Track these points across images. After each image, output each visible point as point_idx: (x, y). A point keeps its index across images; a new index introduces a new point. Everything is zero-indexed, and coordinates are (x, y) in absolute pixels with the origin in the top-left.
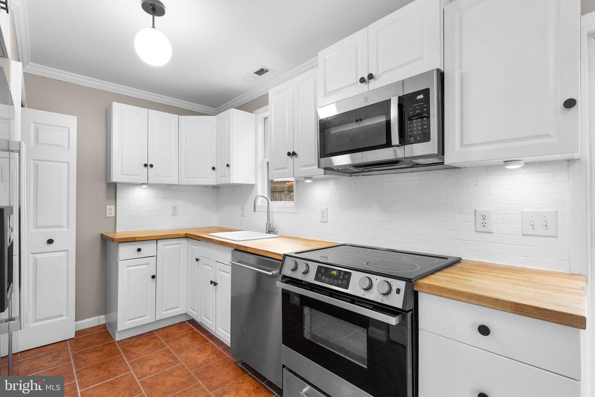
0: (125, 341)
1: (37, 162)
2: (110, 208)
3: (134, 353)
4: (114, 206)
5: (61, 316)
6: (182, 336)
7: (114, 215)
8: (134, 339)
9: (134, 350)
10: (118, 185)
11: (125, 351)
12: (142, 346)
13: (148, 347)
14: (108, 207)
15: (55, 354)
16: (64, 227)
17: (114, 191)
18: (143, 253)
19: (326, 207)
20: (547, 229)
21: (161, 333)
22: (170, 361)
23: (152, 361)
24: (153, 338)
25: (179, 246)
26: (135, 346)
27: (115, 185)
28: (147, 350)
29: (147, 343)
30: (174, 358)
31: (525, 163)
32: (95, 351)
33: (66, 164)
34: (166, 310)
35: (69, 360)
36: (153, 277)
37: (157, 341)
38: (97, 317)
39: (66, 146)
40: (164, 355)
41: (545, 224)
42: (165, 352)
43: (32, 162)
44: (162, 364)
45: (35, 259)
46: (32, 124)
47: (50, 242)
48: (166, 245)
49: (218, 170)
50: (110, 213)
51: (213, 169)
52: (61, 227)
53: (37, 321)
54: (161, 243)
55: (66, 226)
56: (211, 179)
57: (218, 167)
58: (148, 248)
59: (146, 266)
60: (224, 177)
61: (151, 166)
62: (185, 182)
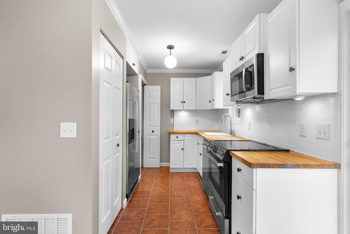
1: (150, 104)
2: (172, 120)
4: (173, 119)
5: (156, 159)
6: (192, 176)
7: (173, 123)
10: (174, 111)
11: (171, 175)
13: (178, 176)
14: (171, 119)
15: (153, 171)
17: (173, 113)
18: (179, 139)
19: (250, 121)
20: (325, 135)
23: (177, 180)
27: (173, 111)
30: (184, 182)
31: (305, 97)
32: (163, 173)
33: (157, 104)
34: (188, 165)
35: (155, 173)
36: (182, 149)
37: (182, 175)
38: (167, 163)
39: (157, 97)
41: (324, 132)
42: (183, 179)
43: (148, 104)
44: (179, 182)
45: (149, 137)
46: (148, 91)
47: (153, 131)
48: (188, 136)
49: (212, 102)
50: (172, 122)
51: (210, 101)
52: (156, 126)
53: (149, 159)
54: (186, 135)
55: (157, 126)
56: (209, 107)
57: (212, 101)
58: (181, 137)
59: (180, 144)
60: (213, 105)
61: (184, 102)
62: (198, 108)
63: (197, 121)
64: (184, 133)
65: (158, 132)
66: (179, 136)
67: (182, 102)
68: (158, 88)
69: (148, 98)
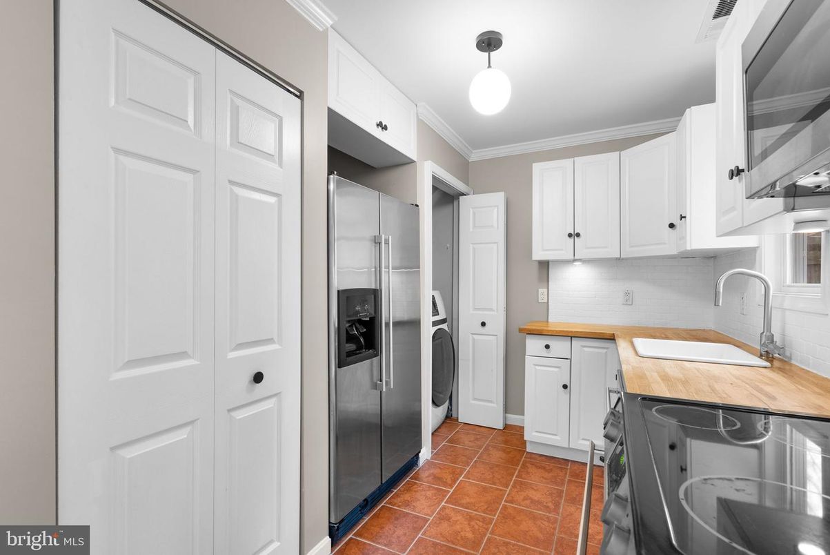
0: (534, 456)
1: (475, 246)
2: (542, 291)
3: (528, 473)
4: (546, 290)
5: (491, 402)
7: (546, 301)
8: (543, 458)
9: (532, 470)
10: (550, 263)
11: (524, 466)
12: (542, 471)
13: (547, 475)
14: (540, 290)
15: (478, 437)
16: (494, 311)
17: (545, 272)
18: (553, 352)
21: (575, 468)
22: (550, 504)
23: (534, 492)
24: (561, 468)
25: (605, 350)
26: (536, 467)
27: (545, 265)
28: (543, 477)
29: (550, 471)
30: (557, 505)
32: (504, 450)
33: (495, 244)
34: (583, 439)
35: (480, 448)
36: (565, 387)
37: (562, 474)
40: (551, 494)
42: (555, 492)
43: (471, 245)
44: (539, 502)
45: (474, 339)
46: (471, 210)
47: (483, 324)
48: (585, 346)
49: (678, 227)
50: (542, 298)
51: (672, 226)
52: (491, 310)
53: (475, 399)
54: (576, 343)
55: (495, 309)
56: (668, 245)
57: (676, 221)
58: (560, 347)
59: (556, 370)
60: (683, 238)
61: (578, 235)
62: (628, 252)
63: (627, 294)
64: (572, 336)
65: (497, 325)
66: (554, 343)
67: (570, 235)
68: (498, 199)
69: (471, 230)
